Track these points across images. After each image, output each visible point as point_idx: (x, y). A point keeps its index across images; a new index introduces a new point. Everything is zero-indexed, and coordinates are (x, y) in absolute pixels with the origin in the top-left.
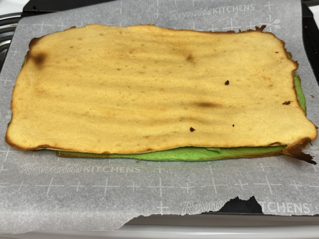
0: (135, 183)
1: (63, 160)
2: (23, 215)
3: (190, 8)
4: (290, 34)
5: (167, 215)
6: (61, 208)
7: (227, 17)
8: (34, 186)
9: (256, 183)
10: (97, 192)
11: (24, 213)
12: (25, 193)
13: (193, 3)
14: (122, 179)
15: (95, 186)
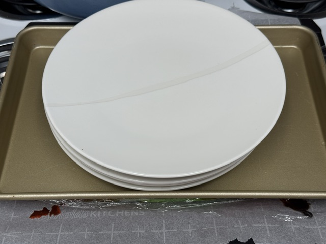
0: (140, 228)
8: (45, 235)
9: (255, 223)
10: (104, 239)
12: (37, 242)
14: (127, 223)
15: (102, 232)
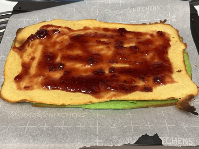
0: (81, 124)
1: (36, 108)
2: (10, 146)
3: (118, 8)
4: (182, 24)
5: (101, 146)
6: (33, 141)
7: (142, 14)
8: (17, 127)
9: (159, 124)
10: (57, 131)
11: (10, 145)
12: (11, 131)
13: (121, 5)
14: (73, 121)
15: (56, 126)
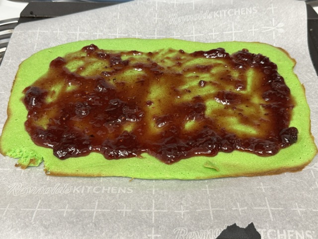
3: (190, 11)
7: (228, 21)
13: (194, 6)
